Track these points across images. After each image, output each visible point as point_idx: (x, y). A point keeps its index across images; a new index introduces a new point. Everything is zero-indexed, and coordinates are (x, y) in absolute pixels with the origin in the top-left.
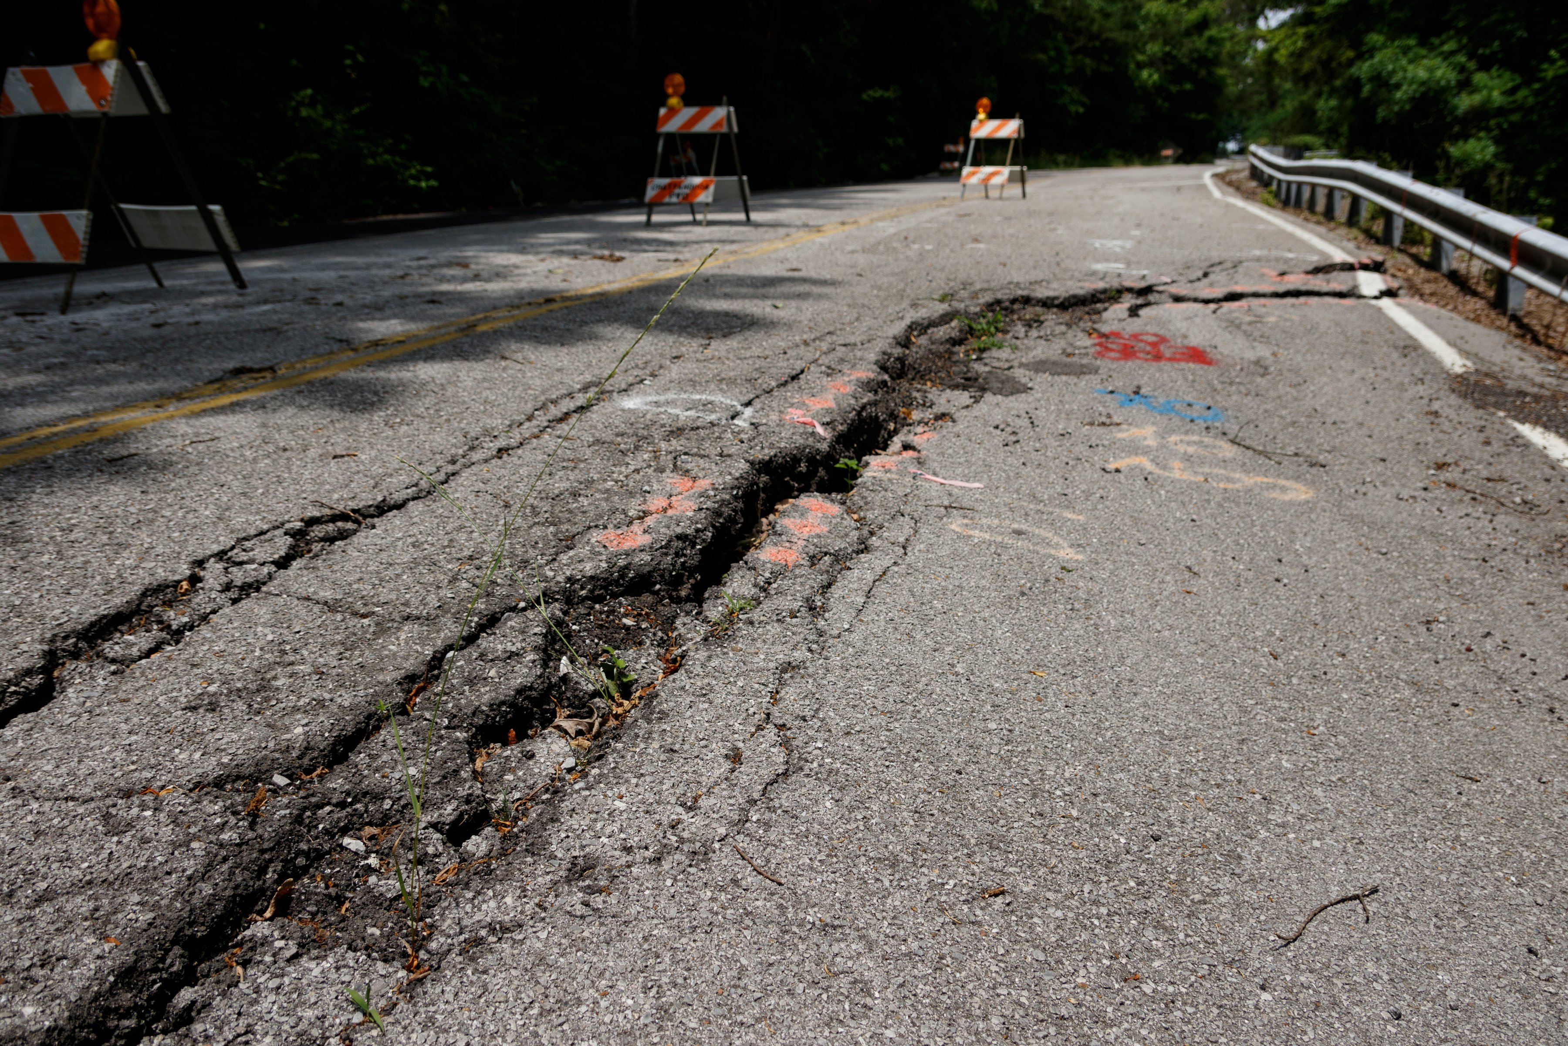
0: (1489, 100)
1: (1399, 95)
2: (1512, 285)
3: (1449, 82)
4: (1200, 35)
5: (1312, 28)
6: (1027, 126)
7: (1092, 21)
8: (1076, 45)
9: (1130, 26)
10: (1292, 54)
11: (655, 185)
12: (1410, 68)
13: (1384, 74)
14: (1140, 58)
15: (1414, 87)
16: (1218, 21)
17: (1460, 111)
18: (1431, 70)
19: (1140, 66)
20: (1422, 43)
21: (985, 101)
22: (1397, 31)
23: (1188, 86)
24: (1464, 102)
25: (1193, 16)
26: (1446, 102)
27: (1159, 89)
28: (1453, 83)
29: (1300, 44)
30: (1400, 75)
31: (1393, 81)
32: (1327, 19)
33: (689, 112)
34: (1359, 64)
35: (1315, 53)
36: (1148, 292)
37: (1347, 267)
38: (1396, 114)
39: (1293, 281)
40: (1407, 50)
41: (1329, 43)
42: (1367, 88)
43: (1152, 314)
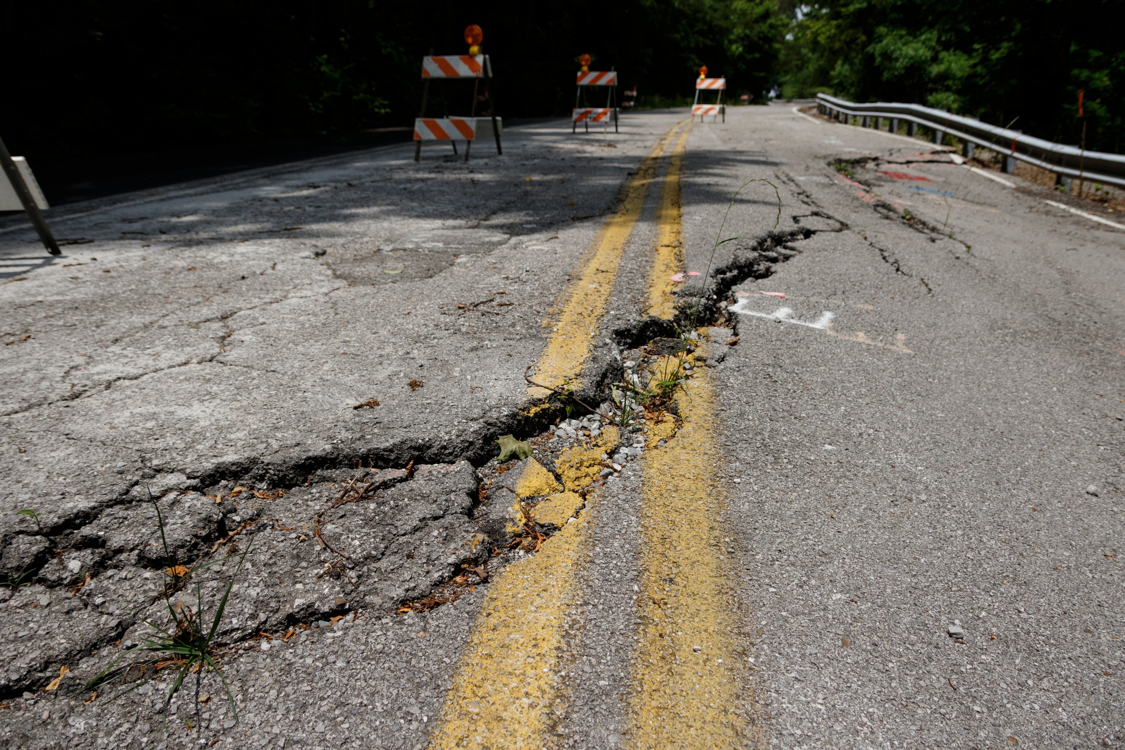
0: (949, 69)
1: (898, 65)
2: (1011, 161)
3: (926, 57)
4: (765, 22)
5: (840, 21)
6: (727, 83)
7: (706, 13)
8: (697, 29)
9: (726, 18)
10: (829, 37)
11: (577, 112)
12: (904, 48)
13: (889, 52)
14: (732, 37)
15: (907, 60)
16: (776, 14)
17: (933, 75)
18: (916, 50)
19: (731, 42)
20: (909, 34)
21: (704, 68)
22: (894, 24)
23: (757, 55)
24: (935, 70)
25: (759, 10)
26: (925, 70)
27: (741, 56)
28: (929, 58)
29: (833, 31)
30: (898, 52)
31: (894, 56)
32: (848, 16)
33: (593, 75)
34: (873, 45)
35: (843, 37)
36: (875, 159)
37: (944, 152)
38: (895, 76)
39: (929, 157)
40: (901, 37)
41: (851, 31)
42: (878, 60)
43: (885, 167)
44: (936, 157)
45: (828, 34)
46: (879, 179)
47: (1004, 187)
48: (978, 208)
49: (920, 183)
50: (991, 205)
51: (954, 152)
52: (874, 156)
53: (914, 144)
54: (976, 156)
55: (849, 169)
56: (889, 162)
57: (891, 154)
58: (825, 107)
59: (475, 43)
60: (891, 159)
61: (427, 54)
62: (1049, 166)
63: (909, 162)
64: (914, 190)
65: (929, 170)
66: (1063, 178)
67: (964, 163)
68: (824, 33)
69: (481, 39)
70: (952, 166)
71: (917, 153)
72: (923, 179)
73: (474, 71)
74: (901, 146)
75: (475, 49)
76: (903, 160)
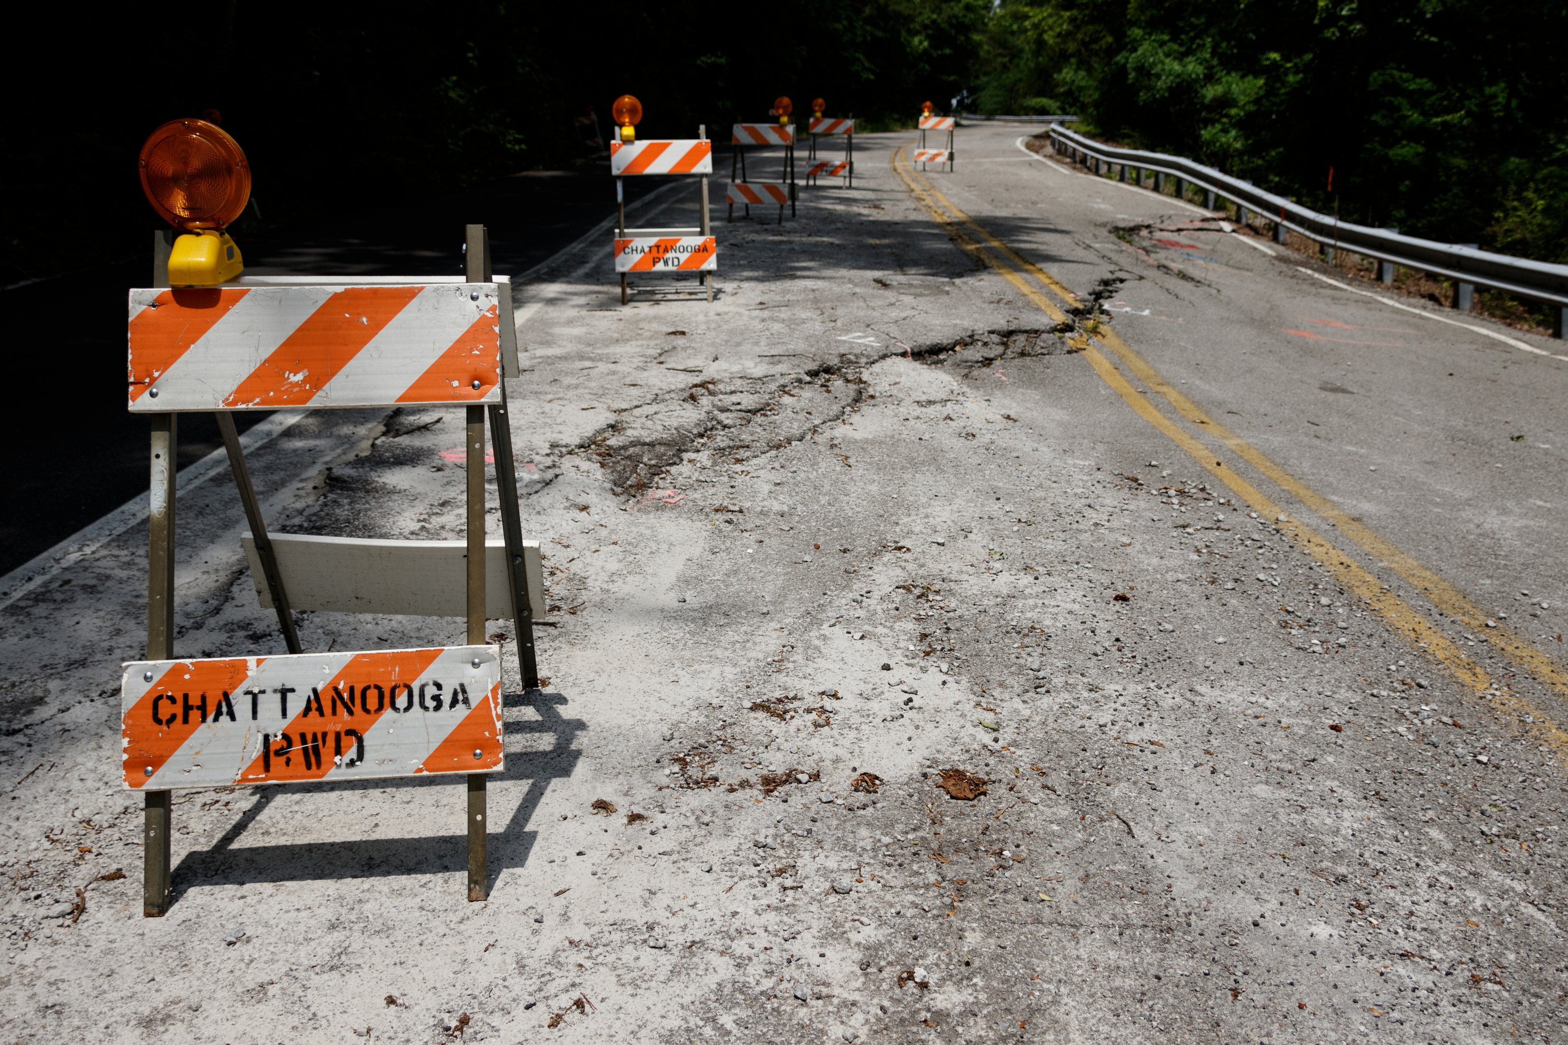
0: (1228, 92)
1: (1160, 84)
2: (1281, 230)
3: (1198, 75)
5: (1075, 12)
10: (1059, 35)
12: (1167, 61)
13: (1147, 65)
15: (1171, 78)
17: (1207, 100)
18: (1184, 64)
19: (911, 33)
20: (1174, 39)
22: (1153, 25)
23: (947, 51)
24: (1211, 92)
26: (1197, 92)
27: (926, 54)
28: (1201, 76)
29: (1065, 27)
30: (1160, 66)
31: (1154, 71)
33: (828, 122)
34: (1124, 53)
35: (1079, 36)
36: (1148, 227)
37: (1214, 219)
38: (1155, 100)
39: (1198, 225)
40: (1162, 44)
41: (1091, 28)
42: (1132, 75)
43: (1158, 235)
44: (1206, 225)
45: (1058, 30)
46: (1155, 246)
47: (1265, 255)
48: (1237, 271)
49: (1190, 251)
50: (1248, 270)
51: (1223, 219)
52: (1146, 223)
53: (1184, 209)
54: (1250, 222)
55: (1126, 236)
56: (1161, 230)
57: (1162, 222)
58: (1066, 145)
59: (784, 114)
60: (1162, 226)
61: (736, 122)
62: (1313, 236)
63: (1179, 230)
64: (1185, 257)
65: (1198, 238)
66: (1326, 248)
67: (1234, 231)
68: (1051, 28)
69: (790, 109)
70: (1221, 234)
71: (1188, 221)
72: (1192, 247)
73: (784, 139)
74: (1172, 212)
75: (785, 119)
76: (1174, 228)
